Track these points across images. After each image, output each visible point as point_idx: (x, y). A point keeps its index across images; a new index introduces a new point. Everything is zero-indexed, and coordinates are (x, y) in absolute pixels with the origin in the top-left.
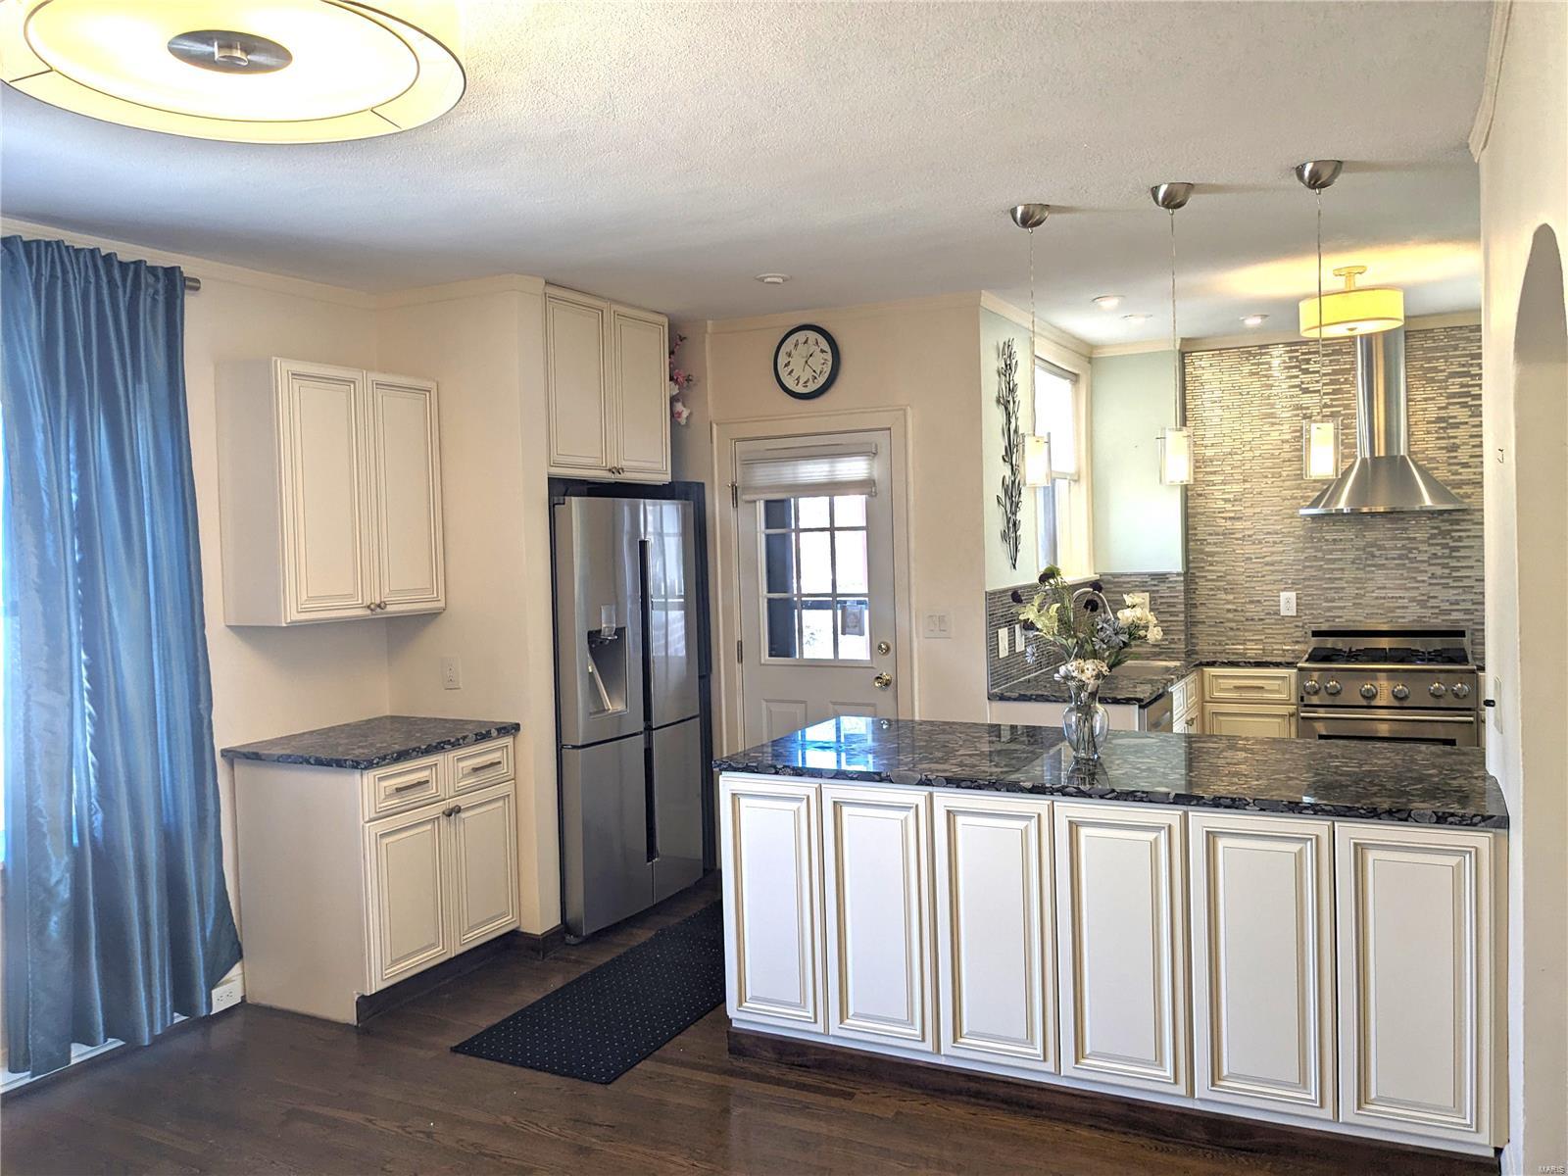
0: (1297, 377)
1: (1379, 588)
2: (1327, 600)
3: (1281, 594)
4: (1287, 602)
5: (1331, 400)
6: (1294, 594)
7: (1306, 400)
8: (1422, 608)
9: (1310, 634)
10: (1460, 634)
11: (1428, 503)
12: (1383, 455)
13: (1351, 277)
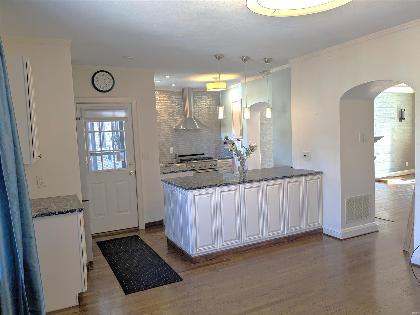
0: (171, 99)
1: (188, 146)
2: (179, 149)
3: (170, 148)
4: (171, 149)
5: (178, 104)
6: (173, 148)
7: (173, 104)
8: (196, 149)
9: (177, 156)
10: (204, 154)
11: (198, 127)
12: (189, 117)
13: (216, 79)
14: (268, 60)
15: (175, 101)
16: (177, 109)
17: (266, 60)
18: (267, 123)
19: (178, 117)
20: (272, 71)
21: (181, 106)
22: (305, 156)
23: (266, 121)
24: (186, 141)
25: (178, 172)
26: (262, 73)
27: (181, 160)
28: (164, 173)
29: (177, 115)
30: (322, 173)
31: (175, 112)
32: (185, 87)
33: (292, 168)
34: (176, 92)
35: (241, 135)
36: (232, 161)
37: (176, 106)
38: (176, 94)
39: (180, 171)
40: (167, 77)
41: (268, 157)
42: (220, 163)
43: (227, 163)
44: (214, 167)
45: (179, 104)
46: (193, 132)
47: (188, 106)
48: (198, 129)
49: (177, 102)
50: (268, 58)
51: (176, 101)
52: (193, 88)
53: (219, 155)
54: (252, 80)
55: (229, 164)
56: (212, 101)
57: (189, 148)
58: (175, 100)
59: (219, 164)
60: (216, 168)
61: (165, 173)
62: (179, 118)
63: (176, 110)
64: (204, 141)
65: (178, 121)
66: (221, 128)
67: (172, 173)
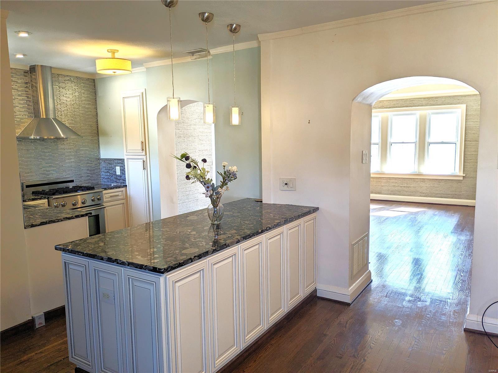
1: (44, 167)
2: (26, 173)
8: (58, 173)
9: (25, 187)
10: (72, 181)
11: (62, 136)
12: (44, 117)
13: (114, 53)
14: (235, 29)
15: (16, 87)
16: (22, 102)
17: (232, 28)
18: (181, 133)
19: (23, 116)
20: (213, 51)
21: (28, 97)
22: (286, 184)
23: (179, 130)
24: (40, 159)
25: (62, 221)
26: (193, 53)
27: (33, 193)
28: (33, 226)
29: (20, 112)
30: (316, 209)
31: (18, 106)
32: (37, 64)
33: (262, 202)
34: (17, 71)
35: (143, 150)
36: (124, 192)
37: (19, 95)
38: (18, 75)
39: (64, 218)
40: (23, 35)
41: (182, 184)
42: (106, 195)
43: (118, 195)
44: (97, 202)
45: (23, 94)
46: (51, 143)
47: (42, 97)
48: (63, 138)
49: (20, 89)
50: (237, 25)
51: (19, 87)
52: (51, 67)
53: (97, 181)
54: (161, 65)
55: (121, 196)
56: (84, 93)
57: (45, 172)
58: (16, 85)
59: (104, 196)
60: (100, 204)
61: (36, 226)
62: (25, 118)
63: (20, 104)
64: (71, 159)
65: (24, 122)
66: (100, 138)
67: (49, 223)
